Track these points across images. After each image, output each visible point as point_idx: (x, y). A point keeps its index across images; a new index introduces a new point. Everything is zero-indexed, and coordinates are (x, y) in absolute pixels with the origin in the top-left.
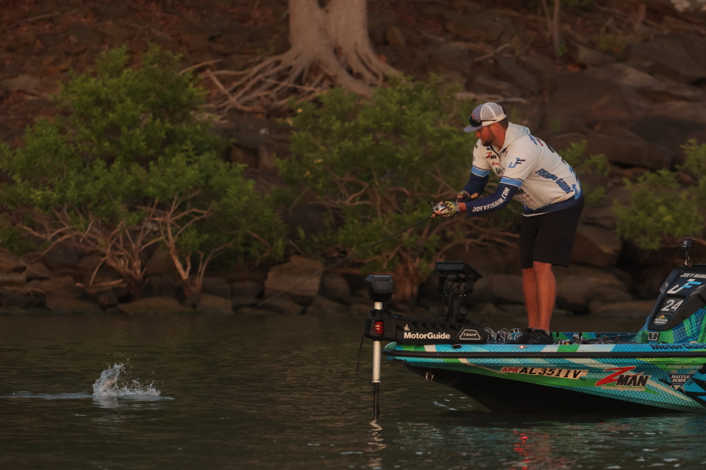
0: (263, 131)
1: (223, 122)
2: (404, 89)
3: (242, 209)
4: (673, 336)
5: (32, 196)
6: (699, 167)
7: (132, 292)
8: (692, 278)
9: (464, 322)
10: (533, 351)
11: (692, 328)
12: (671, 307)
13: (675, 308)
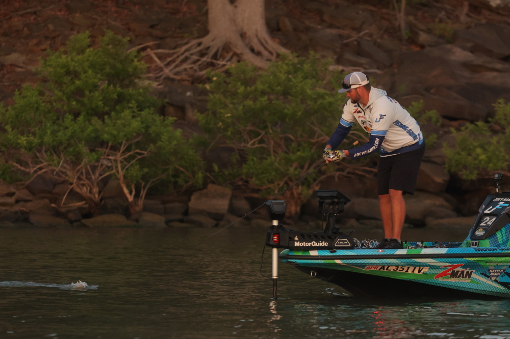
0: (188, 94)
1: (159, 87)
2: (290, 63)
3: (172, 150)
4: (489, 243)
5: (19, 141)
6: (506, 119)
7: (92, 211)
8: (502, 201)
9: (337, 234)
10: (388, 253)
11: (503, 237)
12: (487, 222)
13: (490, 223)
